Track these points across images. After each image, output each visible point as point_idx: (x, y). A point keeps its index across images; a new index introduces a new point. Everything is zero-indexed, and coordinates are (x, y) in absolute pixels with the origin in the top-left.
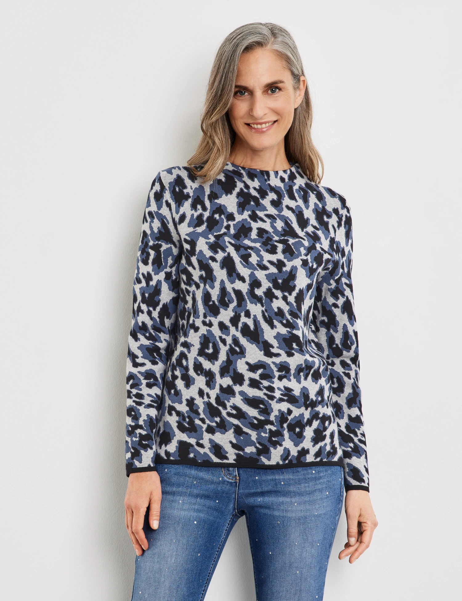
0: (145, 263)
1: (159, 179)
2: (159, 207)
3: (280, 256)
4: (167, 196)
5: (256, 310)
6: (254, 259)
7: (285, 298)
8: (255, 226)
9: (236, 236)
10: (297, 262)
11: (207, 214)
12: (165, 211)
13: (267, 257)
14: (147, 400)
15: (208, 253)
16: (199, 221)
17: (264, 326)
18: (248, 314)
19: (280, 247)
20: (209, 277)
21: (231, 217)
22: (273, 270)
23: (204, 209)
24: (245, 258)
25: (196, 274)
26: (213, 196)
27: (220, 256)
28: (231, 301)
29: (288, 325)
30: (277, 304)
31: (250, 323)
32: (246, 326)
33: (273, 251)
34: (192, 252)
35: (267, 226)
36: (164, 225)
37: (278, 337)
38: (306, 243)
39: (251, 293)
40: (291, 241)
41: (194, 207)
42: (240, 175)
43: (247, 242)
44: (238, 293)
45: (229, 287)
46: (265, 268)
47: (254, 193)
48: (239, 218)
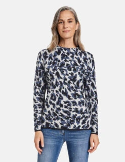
0: (37, 75)
1: (40, 53)
2: (40, 60)
3: (72, 71)
4: (42, 57)
5: (66, 87)
6: (65, 73)
7: (73, 83)
8: (66, 63)
9: (60, 67)
10: (77, 73)
11: (52, 61)
12: (42, 61)
13: (68, 72)
14: (39, 112)
15: (52, 72)
16: (50, 63)
17: (68, 91)
18: (63, 88)
19: (72, 69)
20: (53, 78)
21: (59, 61)
22: (70, 75)
23: (52, 60)
24: (62, 73)
25: (50, 77)
26: (55, 56)
27: (55, 72)
28: (59, 84)
29: (75, 91)
30: (72, 85)
31: (64, 90)
32: (63, 91)
33: (70, 70)
34: (48, 72)
35: (69, 63)
36: (41, 65)
37: (72, 94)
38: (80, 68)
39: (64, 82)
40: (76, 67)
41: (49, 59)
42: (62, 50)
43: (63, 68)
44: (61, 82)
45: (58, 81)
46: (68, 75)
47: (66, 54)
48: (61, 61)
